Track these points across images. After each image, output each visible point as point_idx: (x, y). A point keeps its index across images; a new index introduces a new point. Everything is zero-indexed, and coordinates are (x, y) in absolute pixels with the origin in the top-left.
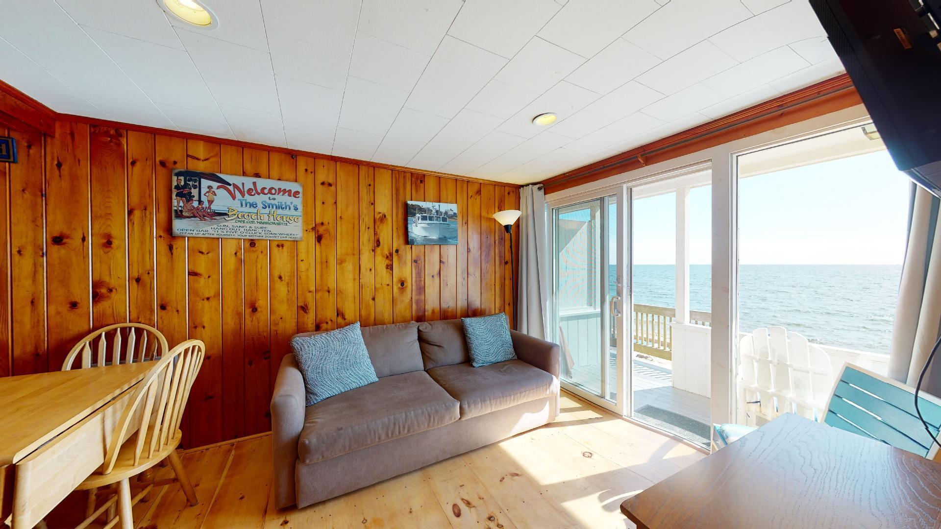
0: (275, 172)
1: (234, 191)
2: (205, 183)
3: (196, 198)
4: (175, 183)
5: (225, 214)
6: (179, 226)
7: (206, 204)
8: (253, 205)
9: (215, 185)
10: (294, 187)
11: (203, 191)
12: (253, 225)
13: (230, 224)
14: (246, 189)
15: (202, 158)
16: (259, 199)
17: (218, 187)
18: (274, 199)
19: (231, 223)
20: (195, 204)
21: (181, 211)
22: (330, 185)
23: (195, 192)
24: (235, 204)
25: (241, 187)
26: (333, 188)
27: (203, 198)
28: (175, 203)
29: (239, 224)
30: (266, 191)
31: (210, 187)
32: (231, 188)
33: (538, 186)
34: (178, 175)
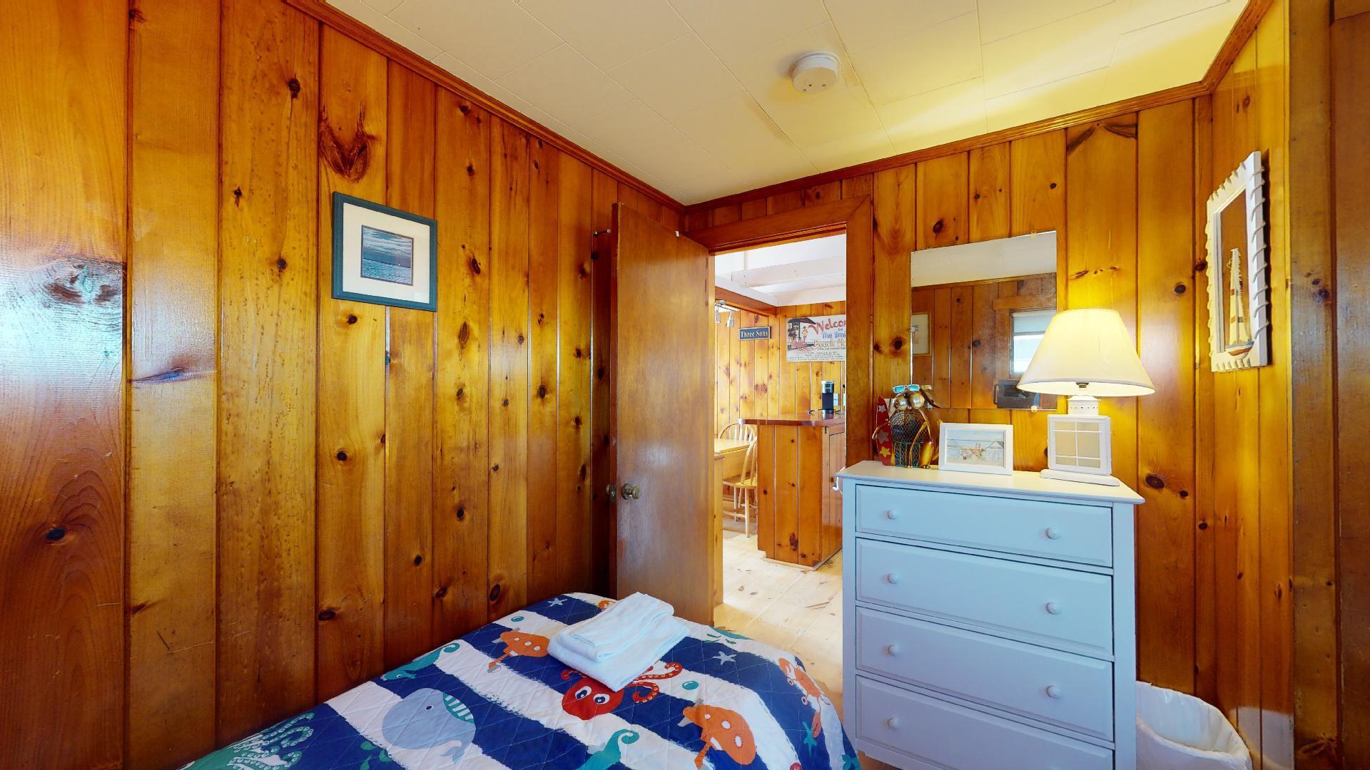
2: (802, 325)
3: (798, 336)
4: (788, 328)
5: (813, 345)
7: (802, 339)
9: (807, 325)
11: (802, 330)
12: (828, 351)
17: (809, 327)
19: (815, 350)
20: (797, 340)
23: (797, 332)
25: (821, 324)
29: (820, 351)
30: (836, 325)
32: (815, 326)
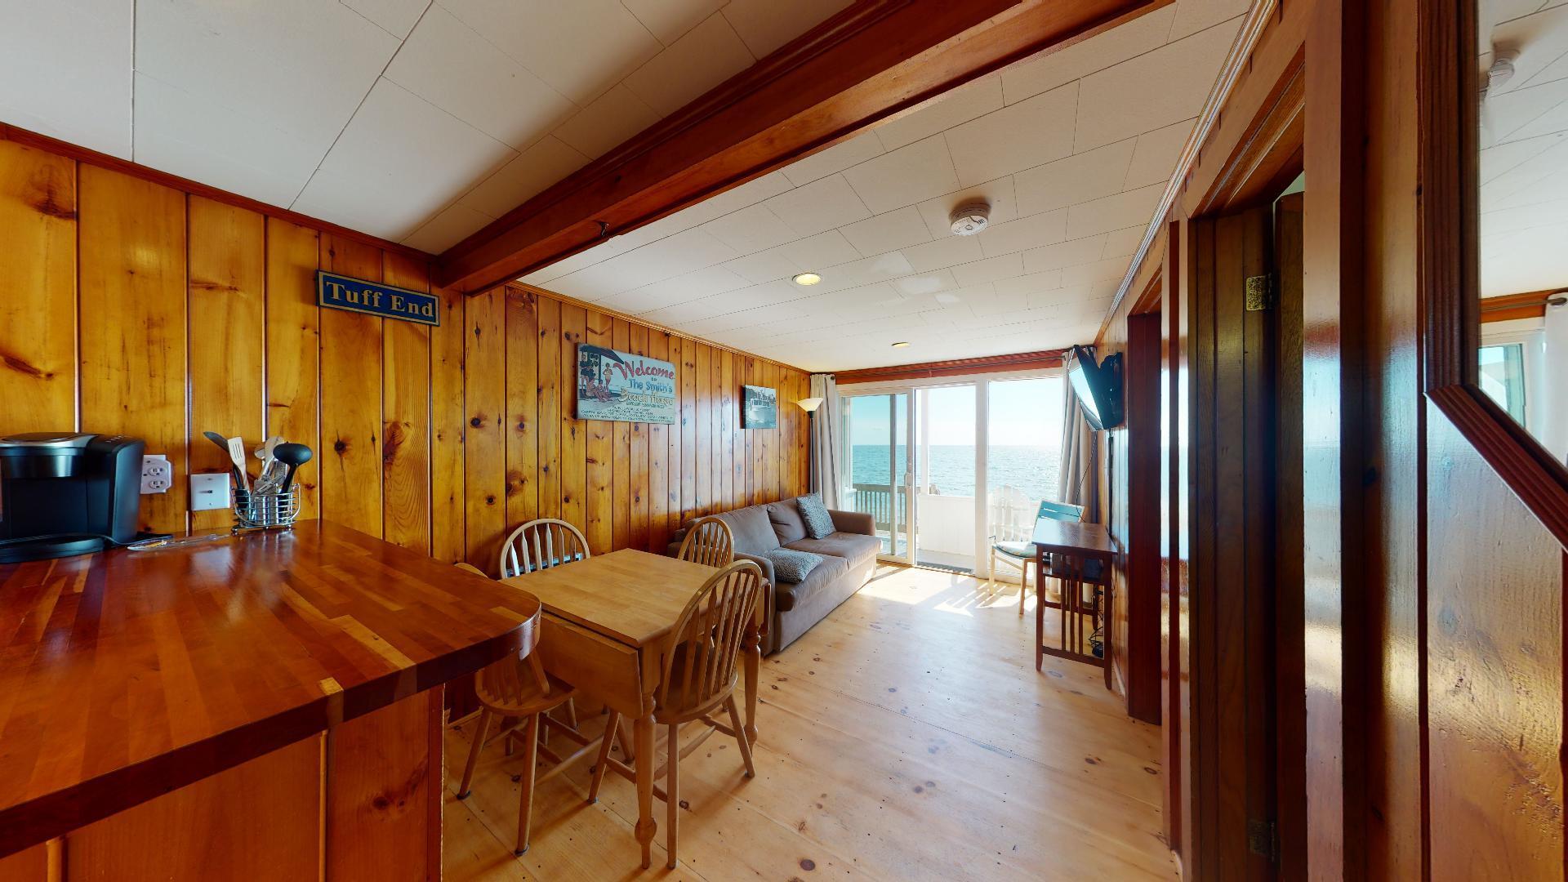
0: (653, 352)
1: (627, 369)
6: (584, 406)
8: (640, 386)
10: (669, 367)
13: (623, 406)
14: (635, 368)
15: (599, 331)
16: (644, 379)
18: (655, 380)
21: (585, 390)
22: (692, 366)
24: (626, 384)
26: (694, 368)
27: (603, 377)
28: (580, 382)
31: (608, 365)
33: (831, 375)
34: (584, 349)
